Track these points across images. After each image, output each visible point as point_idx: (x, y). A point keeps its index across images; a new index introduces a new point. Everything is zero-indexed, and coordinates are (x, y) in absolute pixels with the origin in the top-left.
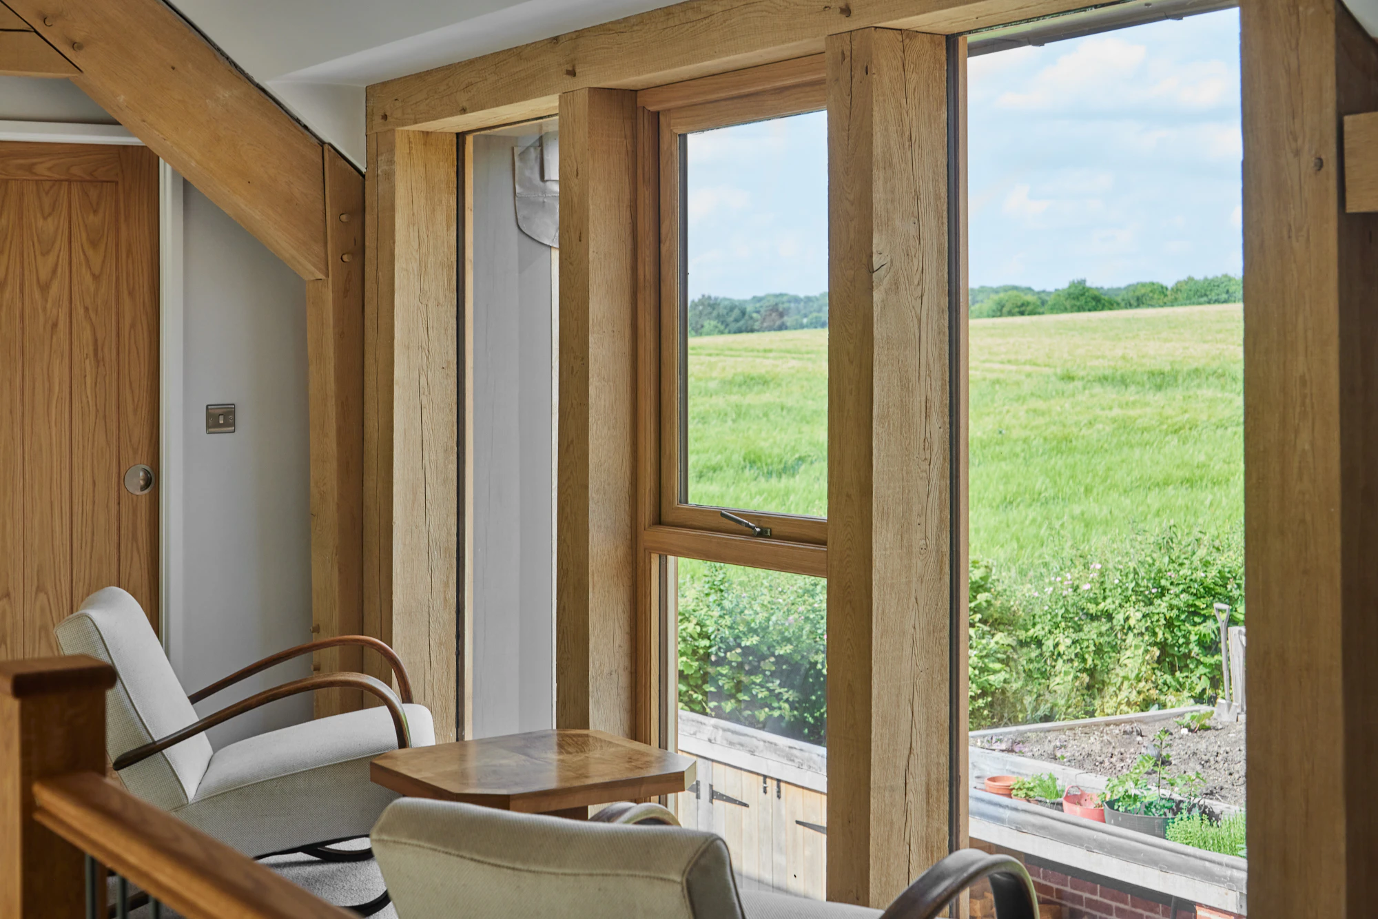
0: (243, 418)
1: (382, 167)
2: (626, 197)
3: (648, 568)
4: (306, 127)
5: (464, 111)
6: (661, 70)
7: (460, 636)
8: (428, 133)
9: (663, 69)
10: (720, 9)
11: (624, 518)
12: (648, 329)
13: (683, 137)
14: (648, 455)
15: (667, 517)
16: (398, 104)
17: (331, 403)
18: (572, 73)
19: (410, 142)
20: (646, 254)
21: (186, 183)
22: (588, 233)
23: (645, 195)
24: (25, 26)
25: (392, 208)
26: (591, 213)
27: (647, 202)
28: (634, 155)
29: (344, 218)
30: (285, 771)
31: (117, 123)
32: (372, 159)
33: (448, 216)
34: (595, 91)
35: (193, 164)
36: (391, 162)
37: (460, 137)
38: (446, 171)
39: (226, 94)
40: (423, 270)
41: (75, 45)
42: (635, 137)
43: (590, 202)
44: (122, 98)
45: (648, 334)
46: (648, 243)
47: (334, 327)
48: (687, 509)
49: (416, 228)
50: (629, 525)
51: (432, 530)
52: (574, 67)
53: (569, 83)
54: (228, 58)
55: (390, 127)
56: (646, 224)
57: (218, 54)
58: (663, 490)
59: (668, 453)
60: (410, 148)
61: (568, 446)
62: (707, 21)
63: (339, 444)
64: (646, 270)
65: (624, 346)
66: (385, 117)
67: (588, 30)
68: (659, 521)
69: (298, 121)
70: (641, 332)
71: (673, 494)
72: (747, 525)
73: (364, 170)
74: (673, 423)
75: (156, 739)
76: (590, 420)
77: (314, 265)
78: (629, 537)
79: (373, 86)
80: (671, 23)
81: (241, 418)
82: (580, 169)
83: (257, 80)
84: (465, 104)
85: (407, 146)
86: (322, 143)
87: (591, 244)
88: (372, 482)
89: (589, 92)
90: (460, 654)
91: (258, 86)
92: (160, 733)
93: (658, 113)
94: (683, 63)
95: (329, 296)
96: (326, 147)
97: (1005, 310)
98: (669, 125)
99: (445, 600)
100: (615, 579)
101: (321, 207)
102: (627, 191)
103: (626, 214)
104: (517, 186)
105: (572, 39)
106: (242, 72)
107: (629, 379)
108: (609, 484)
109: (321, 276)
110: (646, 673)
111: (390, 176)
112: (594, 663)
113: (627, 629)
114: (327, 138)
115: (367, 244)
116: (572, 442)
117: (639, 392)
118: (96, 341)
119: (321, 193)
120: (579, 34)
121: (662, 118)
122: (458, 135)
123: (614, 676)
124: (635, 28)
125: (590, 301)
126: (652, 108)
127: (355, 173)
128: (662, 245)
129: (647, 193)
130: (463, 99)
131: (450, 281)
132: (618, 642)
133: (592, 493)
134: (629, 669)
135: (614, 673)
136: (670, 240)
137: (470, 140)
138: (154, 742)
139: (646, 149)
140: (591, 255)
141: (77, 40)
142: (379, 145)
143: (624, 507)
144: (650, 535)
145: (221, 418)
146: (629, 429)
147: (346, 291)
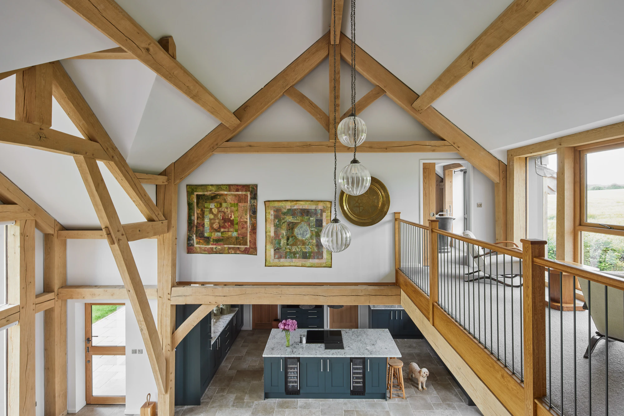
1: (511, 164)
2: (572, 166)
3: (578, 233)
4: (496, 158)
5: (531, 153)
8: (520, 157)
10: (603, 130)
11: (572, 224)
13: (586, 154)
15: (582, 224)
16: (515, 153)
18: (561, 145)
20: (578, 177)
22: (564, 173)
23: (578, 166)
24: (451, 145)
25: (513, 170)
28: (574, 158)
29: (503, 172)
31: (464, 159)
32: (509, 162)
33: (524, 171)
36: (513, 163)
37: (526, 158)
38: (524, 164)
39: (483, 153)
40: (519, 181)
41: (458, 147)
42: (575, 155)
43: (565, 167)
44: (466, 155)
47: (501, 190)
49: (518, 174)
51: (521, 225)
53: (560, 146)
54: (483, 148)
55: (512, 157)
58: (581, 219)
59: (582, 212)
60: (517, 160)
62: (598, 132)
64: (578, 179)
65: (572, 193)
66: (511, 155)
67: (565, 136)
68: (580, 225)
69: (494, 157)
71: (584, 220)
73: (507, 164)
76: (565, 206)
77: (497, 180)
78: (574, 227)
79: (509, 150)
80: (588, 133)
81: (482, 205)
83: (488, 151)
84: (531, 152)
86: (499, 160)
87: (565, 175)
89: (565, 147)
93: (580, 151)
95: (500, 185)
97: (595, 189)
98: (583, 152)
99: (523, 236)
101: (499, 171)
103: (572, 170)
104: (536, 166)
105: (561, 138)
106: (485, 149)
109: (499, 182)
110: (577, 252)
111: (513, 165)
113: (573, 244)
115: (507, 176)
116: (560, 210)
119: (499, 169)
120: (563, 137)
121: (581, 152)
124: (578, 135)
127: (505, 165)
130: (531, 151)
134: (573, 251)
137: (528, 158)
139: (577, 157)
140: (565, 177)
142: (510, 160)
143: (572, 222)
144: (578, 228)
145: (480, 205)
146: (573, 208)
147: (503, 184)
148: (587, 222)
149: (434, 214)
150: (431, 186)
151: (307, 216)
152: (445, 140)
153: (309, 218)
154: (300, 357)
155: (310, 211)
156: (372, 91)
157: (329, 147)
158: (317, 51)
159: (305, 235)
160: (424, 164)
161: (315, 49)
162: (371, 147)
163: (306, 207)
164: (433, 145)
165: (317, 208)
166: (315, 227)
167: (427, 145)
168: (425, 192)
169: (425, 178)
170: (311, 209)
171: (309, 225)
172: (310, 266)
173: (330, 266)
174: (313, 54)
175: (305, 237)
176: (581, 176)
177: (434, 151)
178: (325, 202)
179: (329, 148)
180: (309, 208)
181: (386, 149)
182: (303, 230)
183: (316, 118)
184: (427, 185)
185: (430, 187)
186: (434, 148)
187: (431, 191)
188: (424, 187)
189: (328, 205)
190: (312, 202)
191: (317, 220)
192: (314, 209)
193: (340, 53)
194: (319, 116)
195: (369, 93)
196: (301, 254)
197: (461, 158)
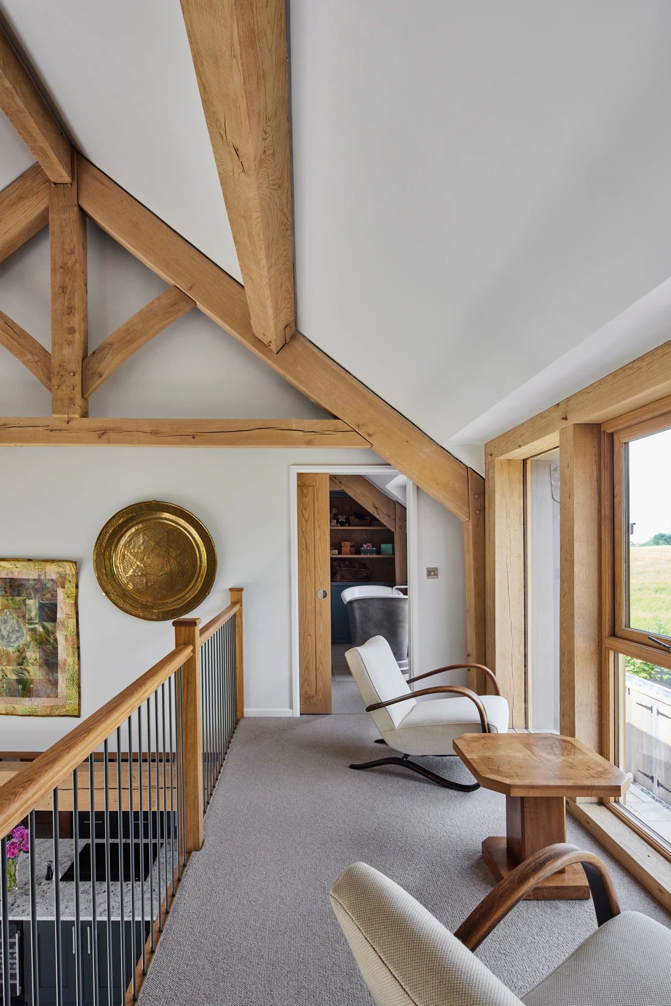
0: (441, 573)
1: (491, 475)
2: (595, 475)
3: (607, 657)
4: (460, 462)
5: (520, 446)
6: (611, 406)
7: (526, 666)
8: (510, 460)
9: (612, 405)
10: (646, 363)
11: (595, 632)
12: (607, 540)
13: (627, 444)
14: (607, 602)
15: (618, 633)
16: (496, 448)
17: (472, 569)
18: (565, 419)
19: (502, 464)
20: (606, 504)
21: (418, 487)
22: (573, 494)
24: (352, 430)
25: (494, 491)
26: (575, 485)
27: (606, 478)
28: (599, 455)
29: (476, 496)
30: (434, 723)
32: (487, 473)
33: (519, 494)
34: (578, 426)
35: (415, 477)
36: (494, 473)
37: (525, 461)
38: (518, 475)
39: (428, 450)
40: (508, 516)
41: (370, 435)
42: (600, 447)
43: (574, 479)
44: (391, 454)
45: (607, 543)
46: (607, 497)
47: (473, 539)
48: (630, 631)
49: (505, 499)
50: (597, 635)
51: (513, 623)
52: (566, 416)
53: (565, 424)
54: (429, 437)
55: (493, 458)
56: (606, 489)
57: (425, 435)
58: (616, 620)
59: (618, 602)
60: (502, 467)
61: (565, 595)
62: (638, 372)
63: (475, 585)
64: (606, 511)
65: (594, 548)
66: (491, 455)
67: (573, 396)
68: (613, 634)
69: (457, 459)
70: (603, 541)
71: (621, 622)
72: (665, 646)
73: (484, 477)
74: (622, 587)
75: (383, 701)
76: (575, 583)
77: (464, 515)
78: (597, 640)
79: (486, 442)
80: (616, 380)
81: (440, 573)
82: (569, 464)
83: (440, 444)
84: (520, 443)
85: (500, 466)
86: (467, 467)
87: (575, 499)
88: (488, 601)
89: (574, 426)
90: (526, 673)
91: (441, 446)
92: (384, 699)
93: (612, 434)
94: (624, 399)
95: (471, 527)
96: (469, 469)
98: (619, 438)
99: (519, 651)
100: (590, 660)
101: (467, 492)
102: (595, 473)
103: (595, 484)
104: (552, 481)
105: (565, 402)
106: (434, 441)
107: (597, 564)
108: (585, 615)
109: (468, 520)
110: (607, 708)
111: (493, 478)
112: (577, 699)
113: (596, 685)
114: (469, 465)
115: (486, 506)
116: (566, 593)
117: (602, 572)
118: (306, 544)
119: (467, 487)
120: (569, 399)
121: (615, 436)
122: (523, 460)
123: (589, 706)
124: (597, 388)
125: (575, 526)
126: (609, 431)
127: (481, 479)
128: (615, 499)
129: (606, 474)
130: (520, 440)
131: (520, 521)
132: (591, 691)
133: (576, 619)
134: (598, 704)
135: (589, 705)
136: (620, 496)
137: (529, 462)
138: (382, 703)
139: (606, 452)
140: (575, 505)
141: (370, 433)
142: (489, 467)
143: (595, 625)
144: (609, 642)
145: (432, 573)
146: (596, 589)
147: (477, 525)
148: (629, 627)
149: (324, 591)
150: (319, 527)
151: (19, 595)
152: (336, 418)
153: (24, 600)
154: (22, 921)
155: (26, 583)
156: (159, 298)
157: (52, 431)
158: (21, 198)
159: (12, 640)
160: (300, 475)
161: (16, 194)
162: (155, 433)
163: (16, 574)
164: (307, 430)
165: (42, 577)
166: (37, 621)
167: (294, 428)
168: (303, 541)
169: (305, 509)
170: (28, 580)
171: (24, 617)
172: (28, 713)
173: (76, 713)
174: (11, 206)
175: (12, 645)
176: (616, 501)
177: (309, 443)
178: (61, 564)
179: (52, 433)
180: (24, 577)
181: (193, 438)
182: (8, 628)
183: (23, 362)
184: (309, 525)
185: (317, 529)
186: (310, 436)
187: (320, 538)
188: (304, 530)
189: (69, 569)
190: (31, 563)
191: (42, 607)
192: (35, 580)
193: (79, 205)
194: (29, 356)
195: (152, 303)
196: (5, 686)
197: (380, 462)
